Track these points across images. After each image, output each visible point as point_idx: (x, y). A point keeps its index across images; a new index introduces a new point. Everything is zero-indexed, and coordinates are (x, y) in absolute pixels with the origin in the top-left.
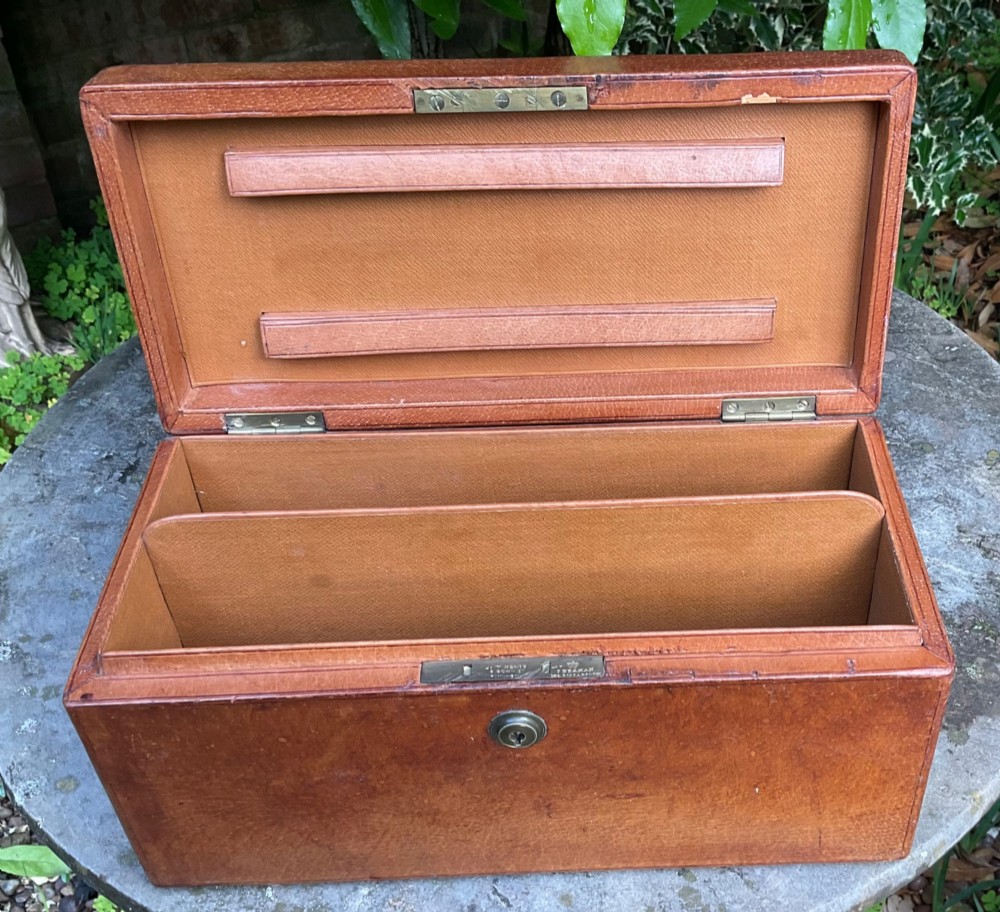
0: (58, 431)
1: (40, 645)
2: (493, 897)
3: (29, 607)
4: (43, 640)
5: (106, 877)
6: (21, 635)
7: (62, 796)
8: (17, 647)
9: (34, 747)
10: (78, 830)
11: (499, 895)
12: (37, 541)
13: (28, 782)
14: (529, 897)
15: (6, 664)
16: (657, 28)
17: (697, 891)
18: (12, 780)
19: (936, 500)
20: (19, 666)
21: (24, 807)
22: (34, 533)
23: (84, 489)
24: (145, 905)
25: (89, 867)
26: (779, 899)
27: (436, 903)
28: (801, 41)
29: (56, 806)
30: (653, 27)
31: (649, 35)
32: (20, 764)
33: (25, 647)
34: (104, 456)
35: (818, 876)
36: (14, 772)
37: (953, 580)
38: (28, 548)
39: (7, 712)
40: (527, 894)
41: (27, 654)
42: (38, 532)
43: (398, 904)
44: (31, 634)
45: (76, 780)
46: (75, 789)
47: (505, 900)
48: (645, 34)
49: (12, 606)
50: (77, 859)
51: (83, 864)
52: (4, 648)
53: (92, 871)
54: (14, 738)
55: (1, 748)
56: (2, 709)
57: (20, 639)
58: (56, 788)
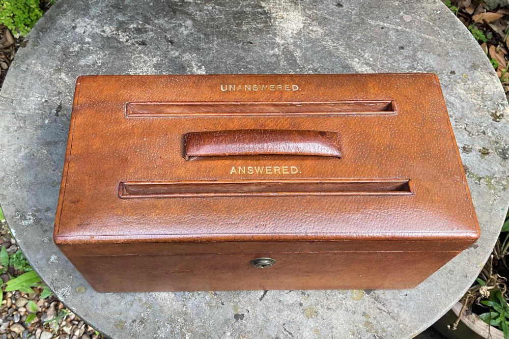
0: (16, 86)
1: (46, 213)
2: (285, 333)
3: (34, 192)
4: (46, 211)
6: (35, 209)
7: (81, 295)
8: (35, 216)
9: (60, 270)
10: (93, 312)
11: (287, 331)
12: (26, 154)
13: (63, 289)
14: (301, 332)
15: (32, 225)
17: (371, 323)
18: (54, 288)
20: (39, 226)
21: (64, 301)
22: (23, 149)
23: (40, 122)
26: (407, 324)
29: (79, 301)
32: (56, 280)
33: (39, 215)
34: (44, 100)
35: (421, 311)
36: (54, 284)
38: (23, 158)
39: (41, 252)
40: (299, 330)
41: (41, 219)
42: (25, 149)
44: (39, 208)
45: (84, 286)
46: (85, 291)
47: (290, 333)
52: (29, 216)
54: (49, 266)
55: (44, 271)
56: (38, 250)
57: (35, 211)
58: (76, 291)
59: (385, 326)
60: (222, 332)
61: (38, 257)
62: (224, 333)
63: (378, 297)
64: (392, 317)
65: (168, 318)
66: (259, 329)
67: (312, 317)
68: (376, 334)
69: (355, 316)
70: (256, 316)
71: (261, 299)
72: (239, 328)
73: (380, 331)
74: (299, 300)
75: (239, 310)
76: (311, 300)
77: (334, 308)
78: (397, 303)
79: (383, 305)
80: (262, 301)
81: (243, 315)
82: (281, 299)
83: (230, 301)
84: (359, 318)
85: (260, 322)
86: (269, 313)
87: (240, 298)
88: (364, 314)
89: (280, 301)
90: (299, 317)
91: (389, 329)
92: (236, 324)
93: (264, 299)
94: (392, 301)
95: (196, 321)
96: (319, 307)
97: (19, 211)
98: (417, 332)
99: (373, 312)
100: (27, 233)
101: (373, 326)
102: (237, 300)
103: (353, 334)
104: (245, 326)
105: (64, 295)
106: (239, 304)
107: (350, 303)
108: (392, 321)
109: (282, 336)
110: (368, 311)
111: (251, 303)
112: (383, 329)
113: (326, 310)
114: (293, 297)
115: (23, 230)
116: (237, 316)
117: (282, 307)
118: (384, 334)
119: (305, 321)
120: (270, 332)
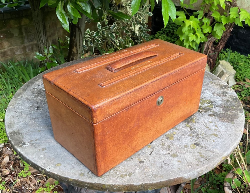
0: (16, 103)
1: (36, 141)
2: (165, 164)
3: (29, 135)
4: (36, 140)
5: (78, 179)
6: (30, 140)
7: (59, 167)
8: (30, 143)
9: (46, 160)
10: (67, 172)
12: (23, 123)
13: (49, 166)
14: (172, 163)
15: (29, 146)
16: (90, 37)
17: (203, 155)
18: (44, 167)
19: (206, 90)
20: (33, 146)
21: (50, 171)
22: (21, 122)
23: (29, 112)
24: (91, 182)
25: (73, 178)
27: (154, 167)
28: (119, 38)
29: (58, 169)
30: (89, 37)
31: (89, 38)
32: (44, 163)
33: (32, 142)
34: (30, 106)
36: (44, 165)
37: (217, 101)
38: (22, 124)
39: (35, 155)
40: (171, 162)
41: (33, 144)
42: (22, 122)
43: (146, 169)
44: (32, 140)
45: (60, 163)
46: (61, 165)
47: (167, 164)
48: (88, 38)
49: (24, 135)
50: (69, 178)
51: (71, 178)
52: (27, 143)
53: (74, 179)
54: (40, 159)
55: (37, 161)
56: (33, 154)
57: (30, 141)
58: (56, 166)
59: (209, 155)
60: (135, 169)
61: (33, 157)
62: (136, 169)
63: (202, 146)
64: (211, 152)
66: (152, 165)
67: (175, 157)
68: (206, 158)
69: (195, 154)
70: (149, 161)
71: (150, 155)
72: (142, 166)
73: (207, 157)
74: (168, 152)
75: (141, 160)
76: (173, 152)
77: (184, 152)
78: (211, 147)
79: (206, 148)
80: (151, 155)
81: (143, 161)
82: (160, 153)
83: (136, 158)
84: (196, 154)
85: (152, 162)
86: (155, 159)
87: (140, 156)
88: (198, 153)
89: (159, 154)
90: (170, 158)
91: (211, 156)
92: (141, 165)
93: (151, 154)
94: (209, 147)
95: (121, 167)
96: (178, 153)
97: (22, 142)
98: (224, 155)
99: (202, 151)
100: (26, 149)
101: (204, 156)
102: (139, 157)
103: (196, 160)
104: (145, 165)
105: (50, 169)
106: (140, 158)
107: (191, 150)
108: (211, 153)
109: (163, 165)
110: (200, 151)
111: (146, 157)
112: (209, 157)
113: (181, 154)
114: (165, 152)
115: (24, 149)
116: (140, 162)
117: (160, 156)
118: (210, 158)
119: (173, 159)
120: (158, 165)
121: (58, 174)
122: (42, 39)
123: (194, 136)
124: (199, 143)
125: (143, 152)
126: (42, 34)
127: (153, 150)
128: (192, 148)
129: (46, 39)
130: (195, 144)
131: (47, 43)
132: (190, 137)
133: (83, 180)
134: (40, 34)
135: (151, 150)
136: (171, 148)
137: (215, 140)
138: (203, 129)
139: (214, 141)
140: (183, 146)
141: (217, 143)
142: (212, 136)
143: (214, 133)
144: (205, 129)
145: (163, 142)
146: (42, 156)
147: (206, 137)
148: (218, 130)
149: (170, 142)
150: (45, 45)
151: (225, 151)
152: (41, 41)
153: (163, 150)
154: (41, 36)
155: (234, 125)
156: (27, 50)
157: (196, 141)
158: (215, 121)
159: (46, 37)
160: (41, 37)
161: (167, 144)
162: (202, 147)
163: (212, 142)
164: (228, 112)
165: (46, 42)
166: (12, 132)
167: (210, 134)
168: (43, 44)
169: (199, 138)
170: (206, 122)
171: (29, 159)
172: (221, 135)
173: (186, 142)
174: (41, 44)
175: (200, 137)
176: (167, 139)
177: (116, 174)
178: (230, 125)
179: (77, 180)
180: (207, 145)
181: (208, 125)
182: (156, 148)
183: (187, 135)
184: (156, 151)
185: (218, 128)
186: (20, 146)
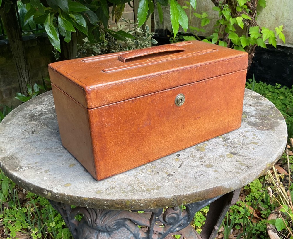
0: (5, 129)
1: (36, 164)
2: (199, 175)
3: (26, 159)
5: (95, 197)
7: (68, 187)
8: (28, 166)
9: (51, 181)
10: (79, 192)
12: (17, 148)
13: (56, 187)
14: (207, 173)
15: (28, 170)
18: (50, 189)
20: (32, 169)
21: (58, 192)
22: (14, 147)
23: (23, 137)
24: (111, 199)
25: (88, 197)
27: (186, 179)
29: (68, 189)
32: (50, 185)
33: (31, 166)
34: (23, 130)
36: (49, 187)
37: (250, 111)
38: (15, 149)
39: (36, 177)
41: (33, 167)
42: (16, 146)
43: (177, 181)
44: (31, 163)
45: (69, 184)
46: (71, 185)
47: (202, 175)
49: (20, 160)
50: (84, 196)
51: (86, 197)
52: (25, 167)
53: (90, 197)
54: (43, 181)
55: (41, 184)
56: (34, 177)
57: (28, 165)
58: (65, 186)
59: (251, 162)
61: (35, 179)
62: (164, 182)
64: (252, 159)
65: (128, 184)
66: (184, 177)
67: (210, 167)
68: (248, 166)
69: (233, 162)
70: (179, 173)
71: (179, 167)
72: (172, 179)
73: (249, 165)
74: (200, 164)
75: (169, 173)
76: (207, 162)
77: (220, 162)
78: (252, 155)
79: (246, 156)
81: (172, 174)
82: (191, 165)
83: (162, 171)
84: (235, 163)
85: (183, 174)
86: (186, 171)
87: (168, 169)
88: (237, 161)
89: (190, 166)
90: (204, 169)
91: (253, 163)
92: (169, 178)
93: (181, 167)
94: (249, 155)
96: (212, 164)
97: (18, 166)
98: (268, 161)
99: (242, 159)
100: (25, 173)
101: (244, 164)
102: (166, 170)
103: (236, 168)
104: (175, 177)
105: (57, 189)
106: (168, 171)
107: (228, 159)
108: (253, 161)
109: (197, 176)
110: (239, 160)
111: (174, 170)
112: (250, 164)
113: (217, 164)
114: (197, 163)
115: (22, 172)
116: (169, 175)
117: (192, 168)
118: (252, 165)
119: (208, 169)
120: (190, 177)
121: (69, 194)
122: (24, 77)
123: (229, 146)
124: (236, 152)
125: (171, 166)
126: (24, 71)
127: (182, 162)
128: (228, 158)
129: (29, 77)
130: (232, 153)
131: (30, 82)
132: (225, 147)
133: (101, 198)
134: (21, 71)
135: (180, 163)
136: (203, 159)
137: (255, 148)
138: (239, 139)
139: (253, 149)
140: (218, 156)
141: (258, 150)
142: (251, 145)
143: (253, 141)
144: (242, 139)
145: (193, 154)
146: (45, 178)
147: (244, 146)
148: (257, 139)
149: (202, 153)
150: (28, 84)
151: (269, 157)
152: (22, 80)
153: (194, 162)
154: (22, 73)
155: (275, 132)
156: (4, 96)
157: (233, 151)
158: (252, 130)
159: (29, 74)
160: (23, 75)
161: (198, 156)
162: (241, 155)
163: (252, 150)
164: (265, 120)
165: (29, 80)
166: (4, 157)
167: (248, 142)
168: (26, 83)
169: (235, 148)
170: (241, 131)
171: (29, 182)
172: (261, 142)
173: (221, 153)
174: (23, 84)
175: (236, 146)
176: (197, 151)
177: (141, 189)
178: (271, 132)
179: (93, 198)
180: (246, 153)
181: (244, 135)
182: (185, 161)
183: (220, 146)
184: (186, 164)
185: (256, 136)
186: (16, 171)
